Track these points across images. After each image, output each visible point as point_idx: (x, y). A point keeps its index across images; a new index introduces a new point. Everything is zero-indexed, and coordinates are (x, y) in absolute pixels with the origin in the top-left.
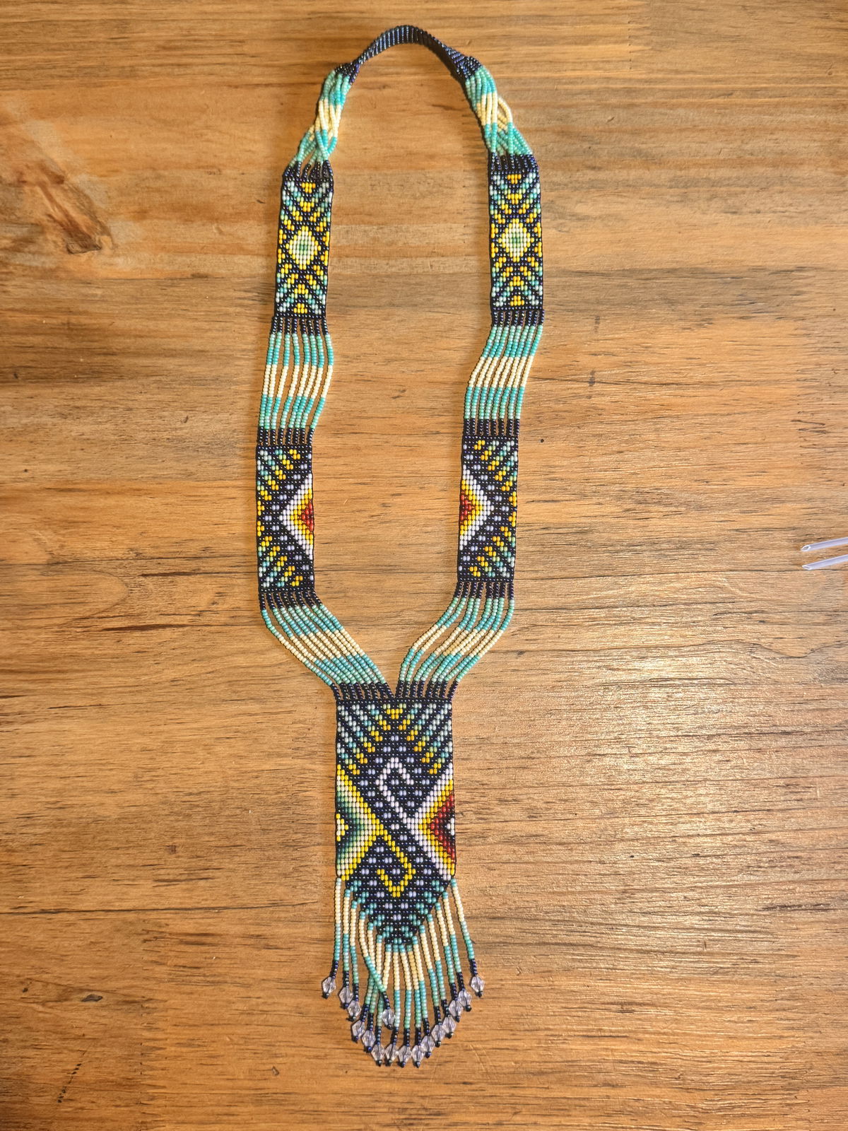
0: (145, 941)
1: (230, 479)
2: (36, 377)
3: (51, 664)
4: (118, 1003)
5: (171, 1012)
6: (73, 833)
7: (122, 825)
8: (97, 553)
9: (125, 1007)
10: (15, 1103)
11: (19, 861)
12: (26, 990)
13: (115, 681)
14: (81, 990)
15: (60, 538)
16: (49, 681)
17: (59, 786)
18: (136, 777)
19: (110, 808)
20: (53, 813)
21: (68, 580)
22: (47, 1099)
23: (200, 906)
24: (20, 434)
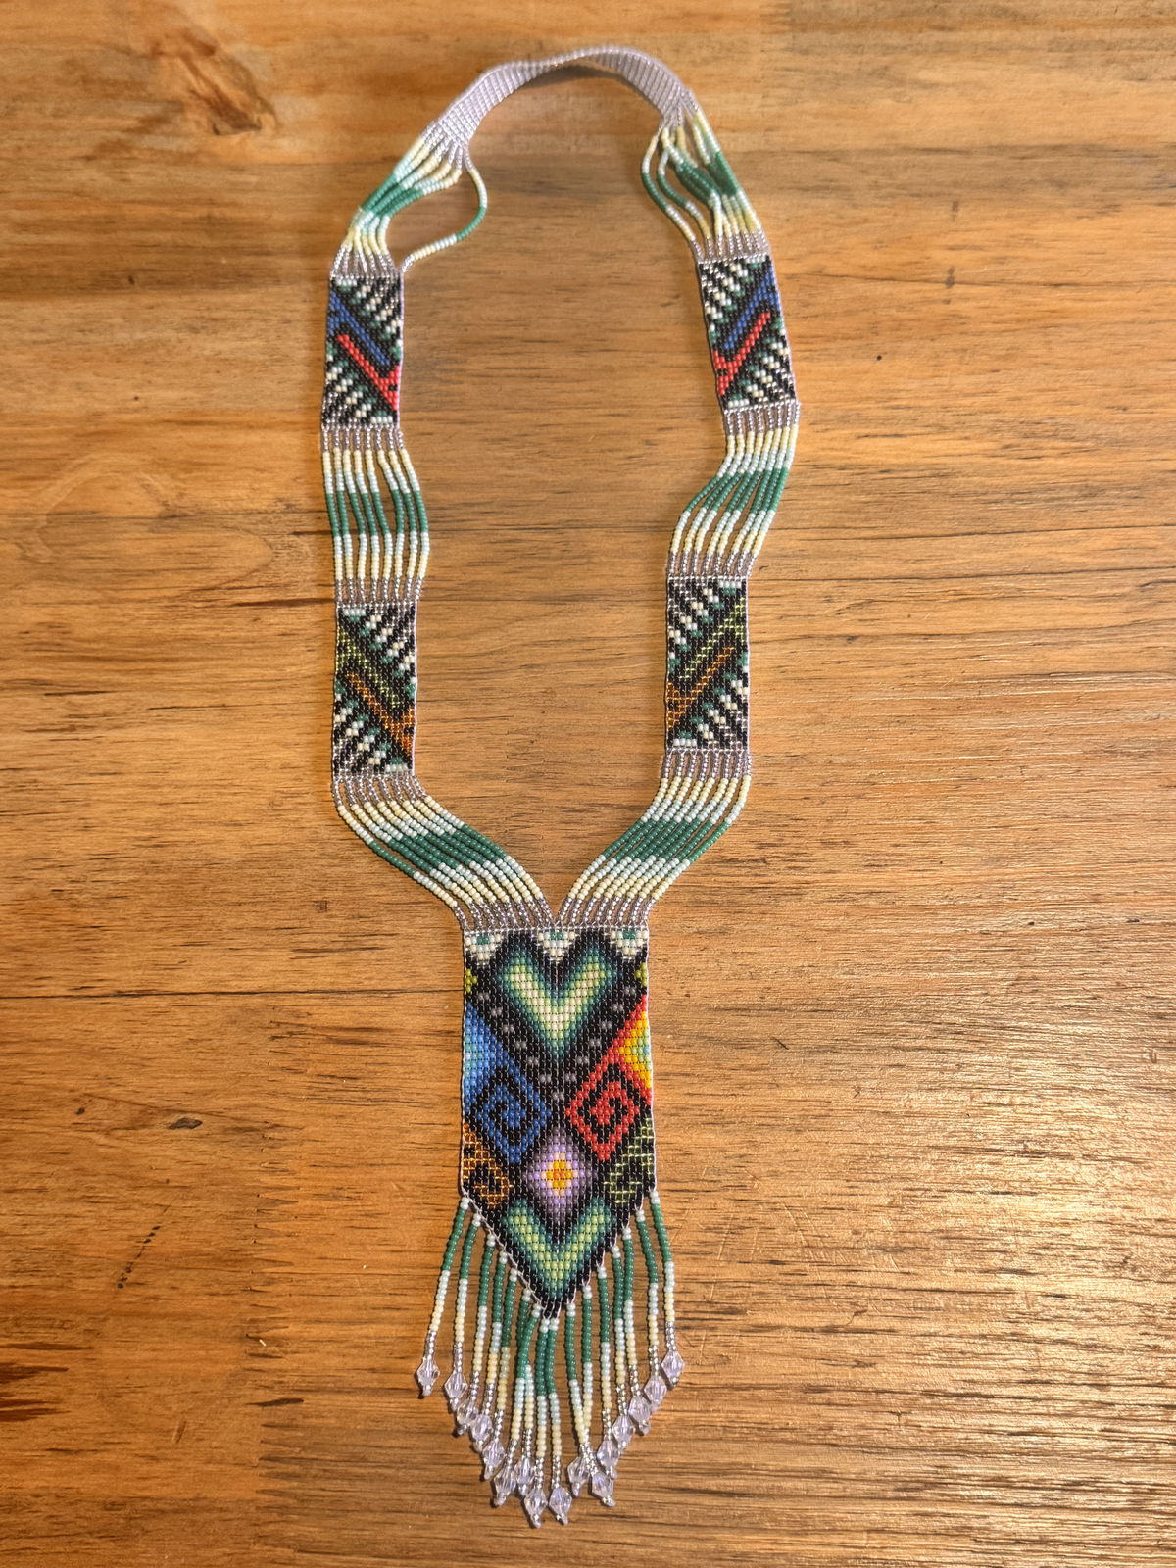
0: (274, 1038)
1: (427, 409)
2: (159, 282)
3: (156, 649)
4: (226, 1131)
5: (307, 1145)
6: (174, 881)
7: (249, 872)
8: (231, 504)
9: (237, 1137)
10: (48, 1288)
11: (88, 920)
12: (81, 1111)
13: (248, 673)
14: (169, 1111)
15: (179, 484)
16: (151, 672)
17: (157, 815)
18: (272, 803)
19: (231, 847)
20: (145, 852)
21: (187, 539)
22: (102, 1282)
23: (361, 987)
24: (133, 352)
